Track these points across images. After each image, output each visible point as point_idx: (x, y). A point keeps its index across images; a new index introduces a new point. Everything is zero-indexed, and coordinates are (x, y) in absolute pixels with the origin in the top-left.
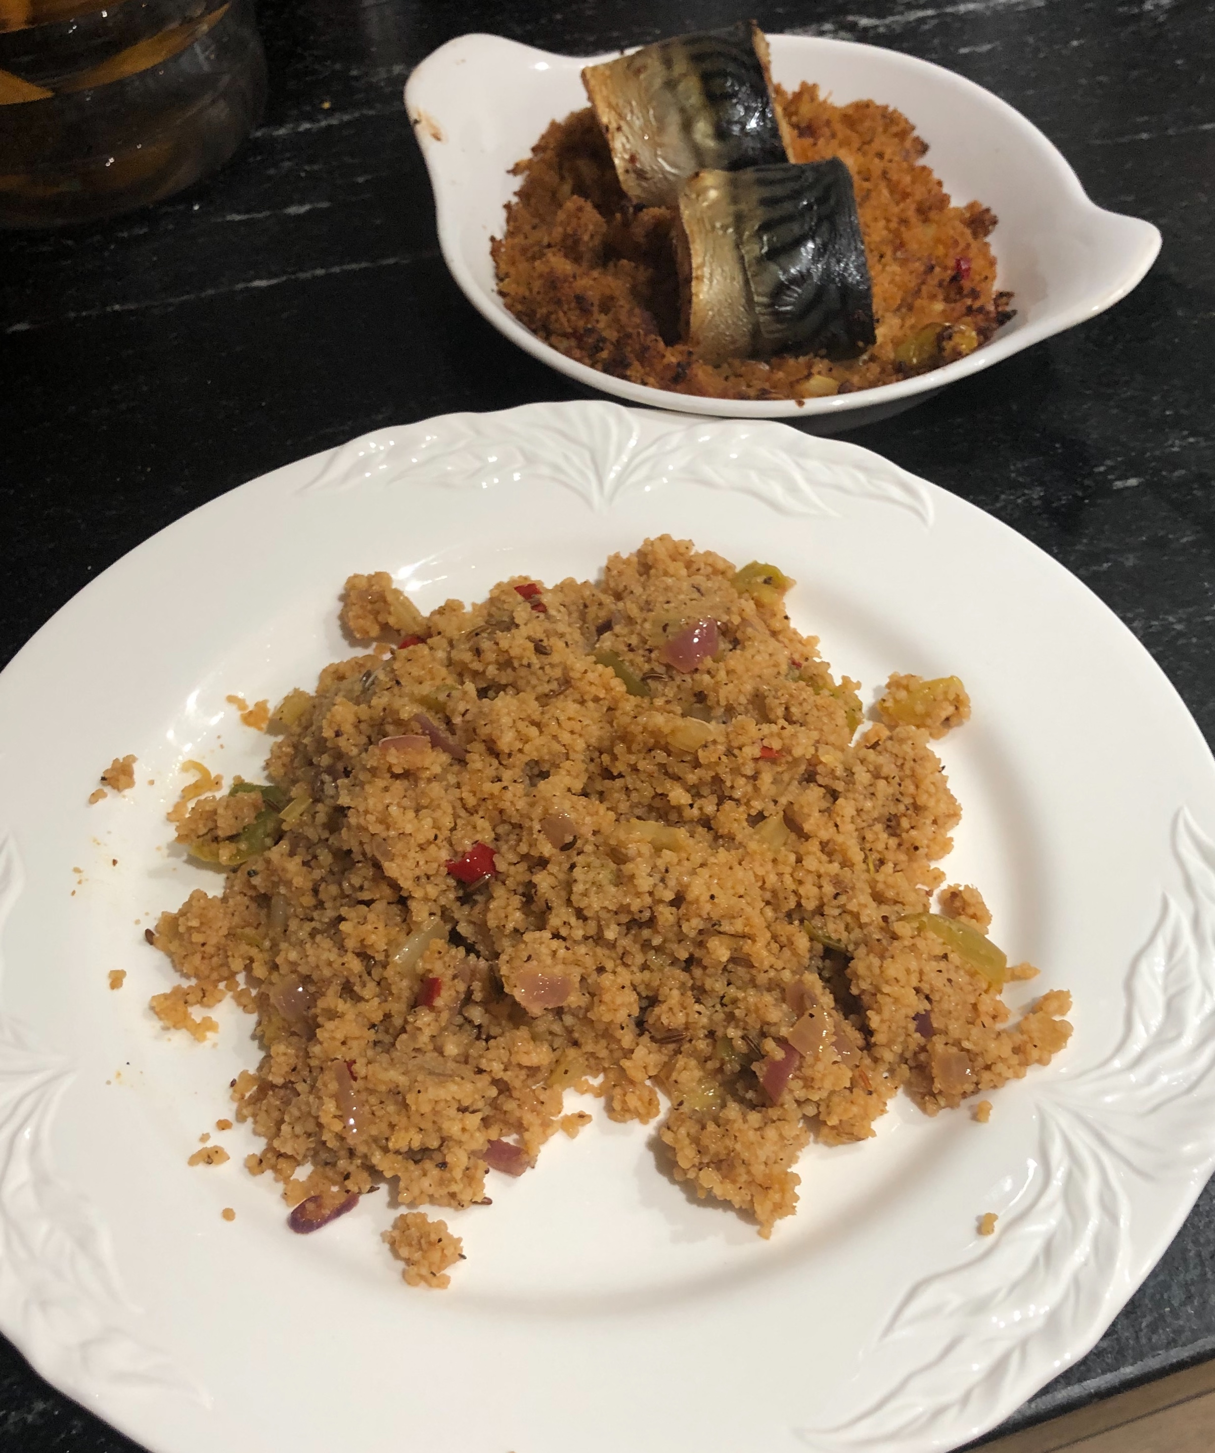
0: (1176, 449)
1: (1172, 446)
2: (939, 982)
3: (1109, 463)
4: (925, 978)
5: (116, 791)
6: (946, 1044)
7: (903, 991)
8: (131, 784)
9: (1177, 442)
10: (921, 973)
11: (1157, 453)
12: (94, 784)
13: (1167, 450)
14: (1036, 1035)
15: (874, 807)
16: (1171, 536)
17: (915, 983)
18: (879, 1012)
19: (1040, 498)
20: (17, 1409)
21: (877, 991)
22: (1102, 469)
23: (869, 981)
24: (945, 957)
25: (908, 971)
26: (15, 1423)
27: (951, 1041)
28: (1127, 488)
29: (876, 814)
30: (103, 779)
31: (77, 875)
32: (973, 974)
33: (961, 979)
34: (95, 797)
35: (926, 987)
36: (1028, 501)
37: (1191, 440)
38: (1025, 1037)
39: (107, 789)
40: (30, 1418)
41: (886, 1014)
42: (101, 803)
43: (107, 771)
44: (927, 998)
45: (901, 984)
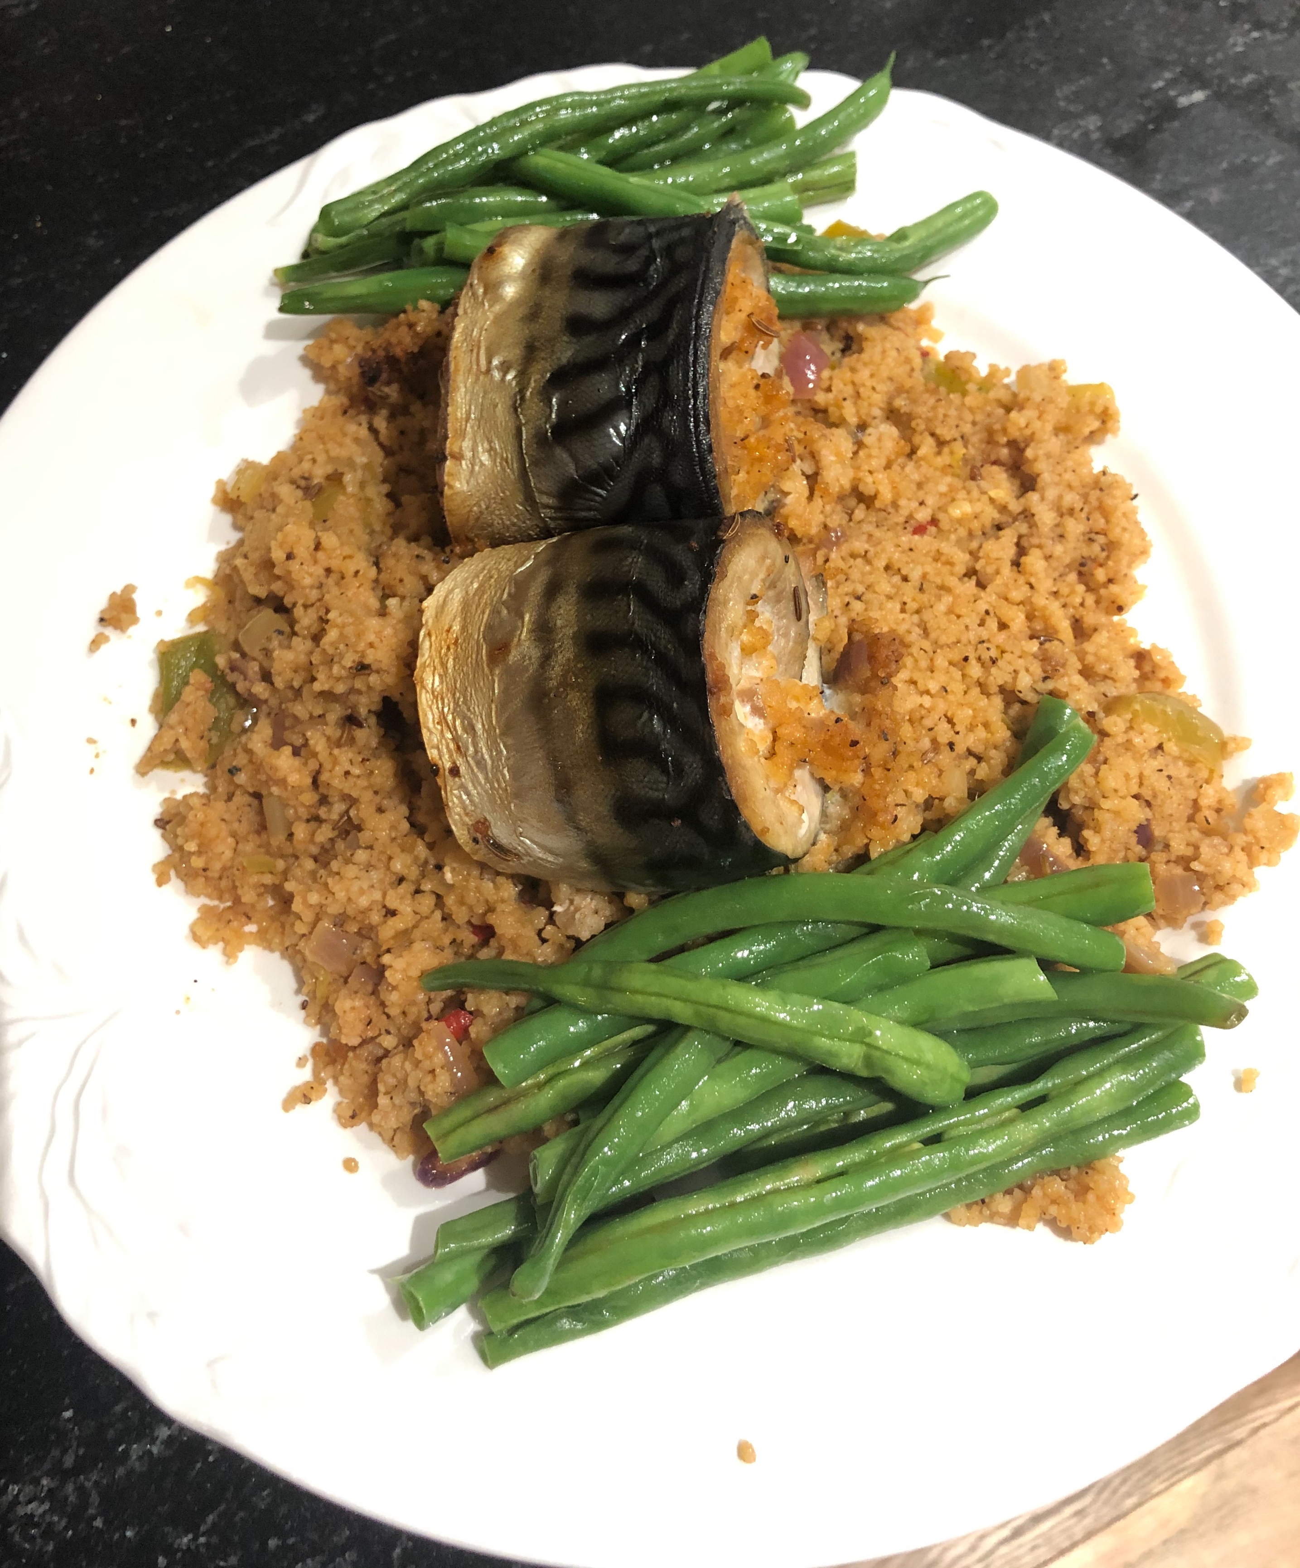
0: (1239, 49)
1: (1235, 45)
2: (1162, 784)
3: (1168, 75)
4: (1146, 782)
5: (118, 632)
6: (1168, 861)
7: (1124, 802)
8: (135, 621)
9: (1240, 40)
10: (1141, 777)
11: (1220, 56)
12: (91, 629)
13: (1231, 52)
14: (1262, 834)
15: (1065, 552)
16: (1254, 159)
17: (1135, 790)
18: (1097, 830)
19: (1099, 129)
20: (138, 1440)
21: (1091, 807)
22: (1161, 84)
23: (1082, 794)
24: (1160, 747)
25: (1127, 776)
26: (140, 1458)
27: (1173, 858)
28: (1192, 105)
29: (1067, 560)
30: (102, 620)
31: (93, 746)
32: (1191, 763)
33: (1181, 771)
34: (96, 644)
35: (1147, 794)
36: (1086, 134)
37: (1255, 34)
38: (1250, 839)
39: (109, 631)
40: (155, 1450)
41: (1107, 834)
42: (104, 648)
43: (102, 612)
44: (1148, 804)
45: (1120, 794)
